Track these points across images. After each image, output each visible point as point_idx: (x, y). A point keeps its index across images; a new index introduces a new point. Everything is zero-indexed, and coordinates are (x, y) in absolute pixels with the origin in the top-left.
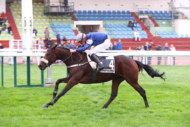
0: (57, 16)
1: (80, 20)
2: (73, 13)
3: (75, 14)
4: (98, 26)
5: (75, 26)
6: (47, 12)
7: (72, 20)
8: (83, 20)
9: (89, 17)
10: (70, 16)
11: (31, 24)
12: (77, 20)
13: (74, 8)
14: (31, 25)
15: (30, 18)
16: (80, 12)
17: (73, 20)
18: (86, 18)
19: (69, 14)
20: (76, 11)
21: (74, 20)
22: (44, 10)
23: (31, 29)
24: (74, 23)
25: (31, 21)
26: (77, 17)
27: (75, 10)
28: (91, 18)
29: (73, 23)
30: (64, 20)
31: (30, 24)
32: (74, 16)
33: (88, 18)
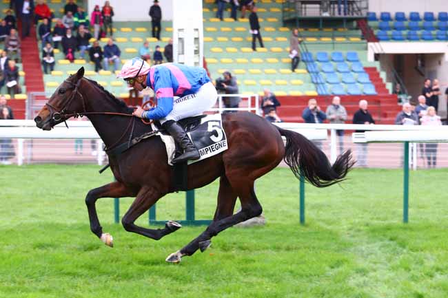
0: (320, 29)
1: (387, 39)
2: (366, 19)
3: (371, 23)
4: (437, 57)
5: (371, 58)
6: (292, 16)
7: (362, 39)
8: (394, 39)
9: (412, 32)
10: (357, 29)
11: (198, 47)
12: (376, 39)
13: (367, 4)
14: (197, 52)
15: (197, 30)
16: (386, 17)
17: (365, 41)
18: (405, 32)
19: (355, 24)
20: (374, 14)
21: (369, 41)
22: (284, 11)
23: (197, 61)
24: (369, 48)
25: (196, 39)
26: (376, 32)
27: (371, 10)
28: (419, 32)
29: (366, 49)
30: (338, 39)
31: (194, 48)
32: (370, 27)
33: (409, 34)
